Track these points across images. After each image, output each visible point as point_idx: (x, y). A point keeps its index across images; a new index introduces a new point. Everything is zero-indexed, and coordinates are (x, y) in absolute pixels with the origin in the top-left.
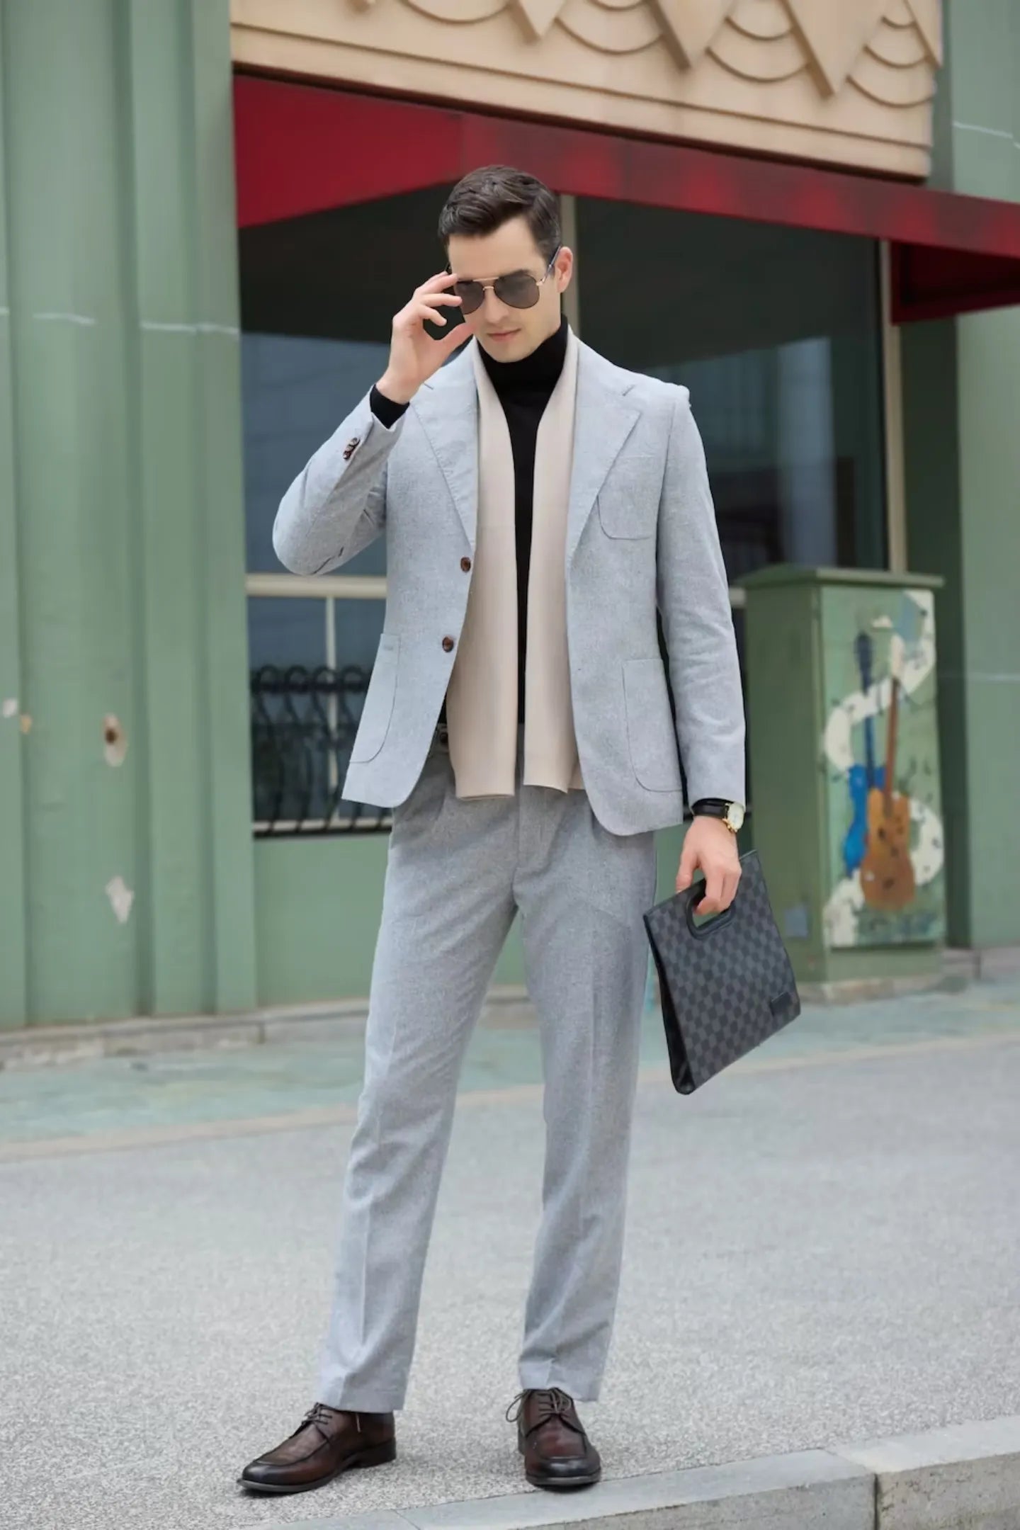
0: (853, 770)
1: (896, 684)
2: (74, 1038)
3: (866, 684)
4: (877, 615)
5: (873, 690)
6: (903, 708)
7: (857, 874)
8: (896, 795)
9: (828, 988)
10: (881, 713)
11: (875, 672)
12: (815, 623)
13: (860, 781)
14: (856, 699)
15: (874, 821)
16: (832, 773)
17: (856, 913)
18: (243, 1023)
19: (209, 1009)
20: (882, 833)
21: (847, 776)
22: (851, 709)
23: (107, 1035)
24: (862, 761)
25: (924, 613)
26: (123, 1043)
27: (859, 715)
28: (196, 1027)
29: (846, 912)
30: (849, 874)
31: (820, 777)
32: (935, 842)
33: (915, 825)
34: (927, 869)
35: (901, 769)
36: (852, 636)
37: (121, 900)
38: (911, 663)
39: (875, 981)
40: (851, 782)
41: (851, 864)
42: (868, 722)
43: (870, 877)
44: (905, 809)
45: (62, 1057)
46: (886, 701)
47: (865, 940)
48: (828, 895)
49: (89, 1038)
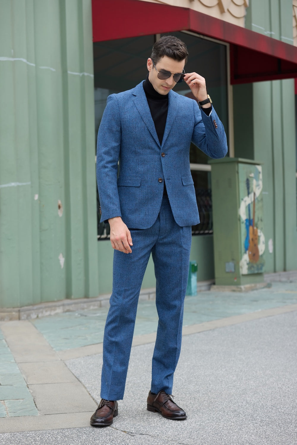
0: (246, 220)
1: (255, 194)
2: (55, 306)
3: (249, 193)
4: (251, 173)
5: (250, 196)
6: (256, 201)
7: (247, 252)
8: (255, 228)
9: (242, 287)
10: (252, 203)
11: (250, 190)
12: (237, 175)
13: (248, 224)
14: (246, 198)
15: (251, 236)
16: (242, 221)
17: (248, 264)
18: (95, 301)
19: (86, 296)
20: (252, 240)
21: (245, 222)
22: (245, 201)
23: (63, 305)
24: (248, 218)
25: (260, 173)
26: (67, 308)
27: (247, 203)
28: (85, 302)
29: (245, 263)
30: (245, 252)
31: (239, 222)
32: (263, 242)
33: (259, 237)
34: (262, 250)
35: (256, 220)
36: (245, 179)
37: (62, 260)
38: (258, 188)
39: (253, 285)
40: (246, 224)
41: (247, 249)
42: (249, 205)
43: (250, 253)
44: (257, 232)
45: (53, 313)
46: (253, 200)
47: (250, 273)
48: (241, 259)
49: (59, 306)
